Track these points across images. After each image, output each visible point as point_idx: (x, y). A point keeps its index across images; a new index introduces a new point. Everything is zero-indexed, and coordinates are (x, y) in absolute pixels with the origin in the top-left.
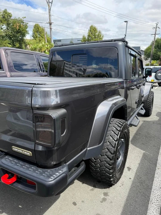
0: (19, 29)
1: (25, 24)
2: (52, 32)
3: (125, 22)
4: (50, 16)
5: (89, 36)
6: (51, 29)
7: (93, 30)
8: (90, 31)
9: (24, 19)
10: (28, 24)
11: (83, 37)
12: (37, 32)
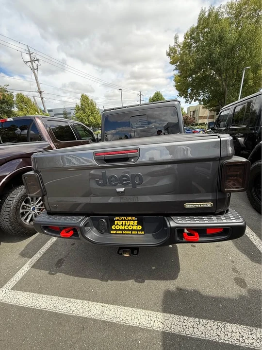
0: (4, 99)
1: (9, 93)
2: (43, 101)
3: (120, 90)
4: (38, 84)
5: (82, 104)
6: (42, 98)
7: (84, 99)
8: (83, 99)
9: (7, 87)
10: (13, 93)
11: (77, 105)
12: (22, 102)
